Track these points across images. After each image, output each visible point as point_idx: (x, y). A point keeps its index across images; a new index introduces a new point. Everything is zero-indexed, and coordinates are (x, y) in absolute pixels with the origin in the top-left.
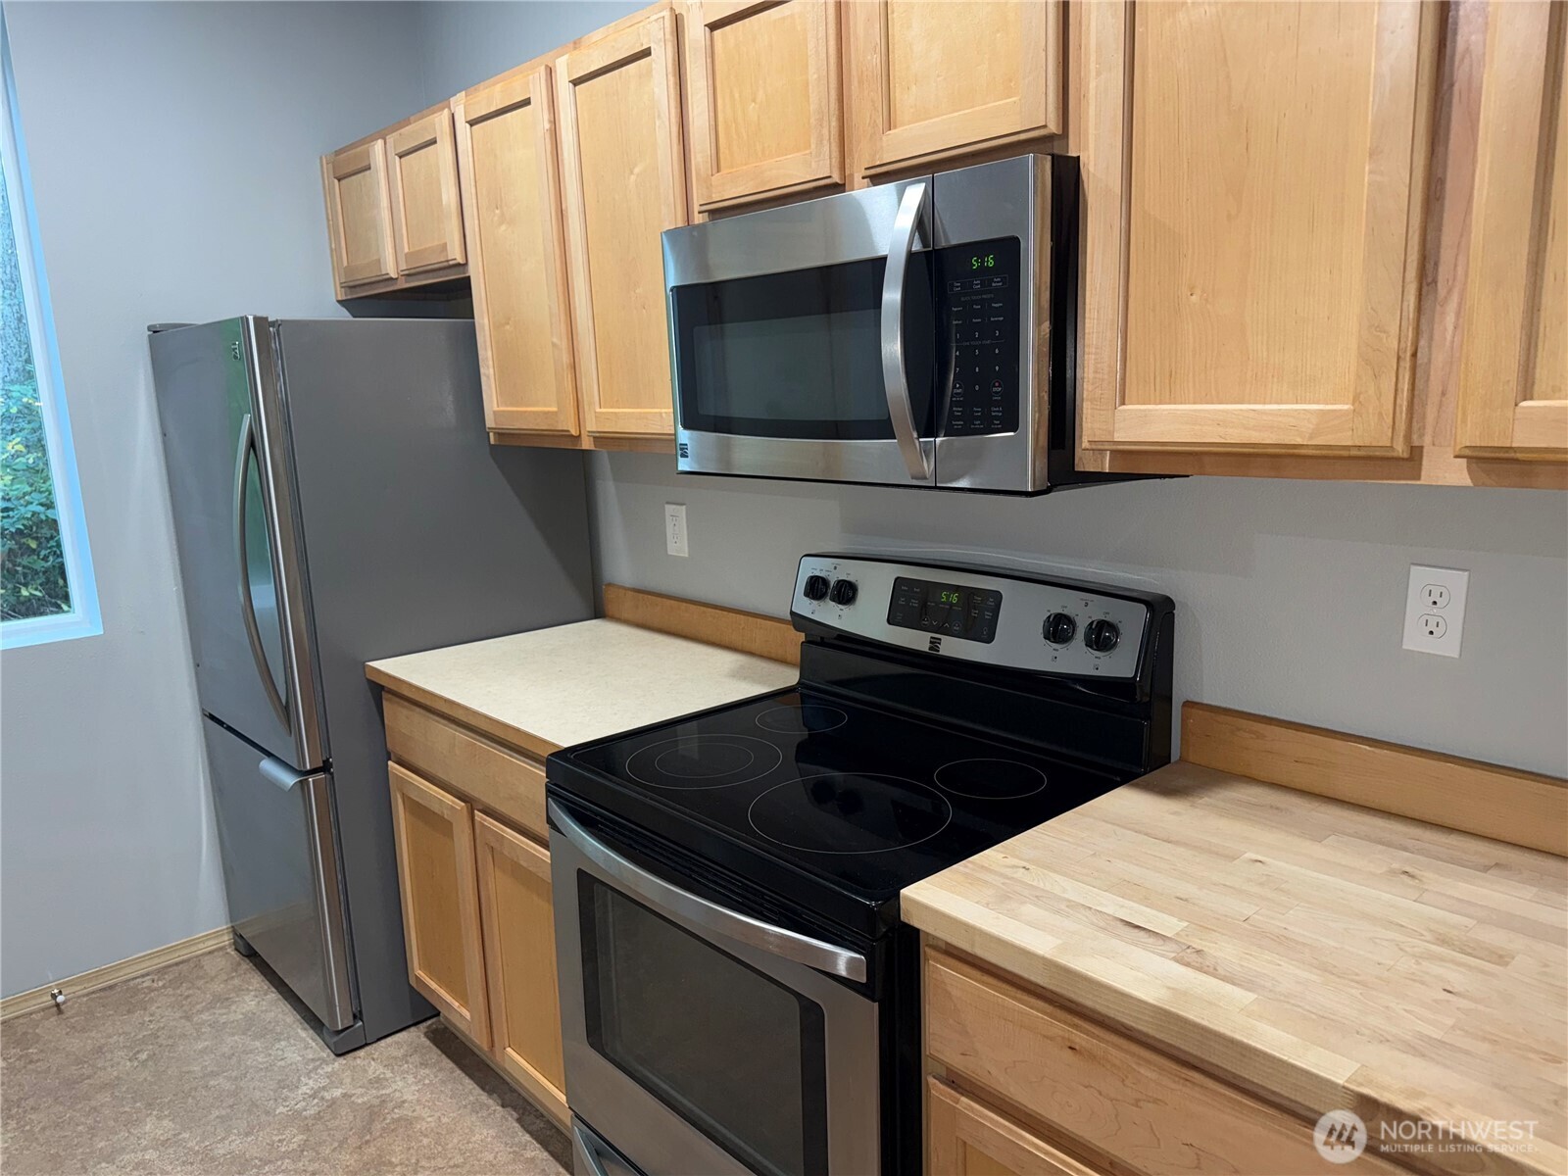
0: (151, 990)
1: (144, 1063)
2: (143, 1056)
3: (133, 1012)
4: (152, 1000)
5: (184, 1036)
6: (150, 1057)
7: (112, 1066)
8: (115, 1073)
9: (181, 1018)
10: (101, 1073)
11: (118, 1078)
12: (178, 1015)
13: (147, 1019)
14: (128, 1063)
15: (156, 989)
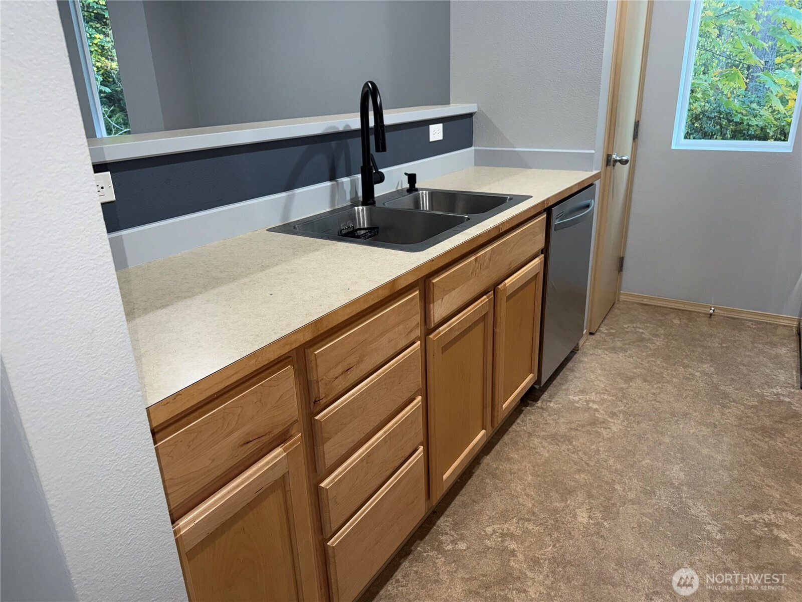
0: (749, 327)
1: (723, 347)
2: (724, 345)
3: (735, 330)
4: (746, 330)
5: (746, 347)
6: (726, 347)
7: (711, 342)
8: (710, 345)
9: (750, 341)
10: (705, 342)
11: (709, 346)
12: (750, 340)
13: (737, 335)
14: (717, 344)
15: (751, 328)
